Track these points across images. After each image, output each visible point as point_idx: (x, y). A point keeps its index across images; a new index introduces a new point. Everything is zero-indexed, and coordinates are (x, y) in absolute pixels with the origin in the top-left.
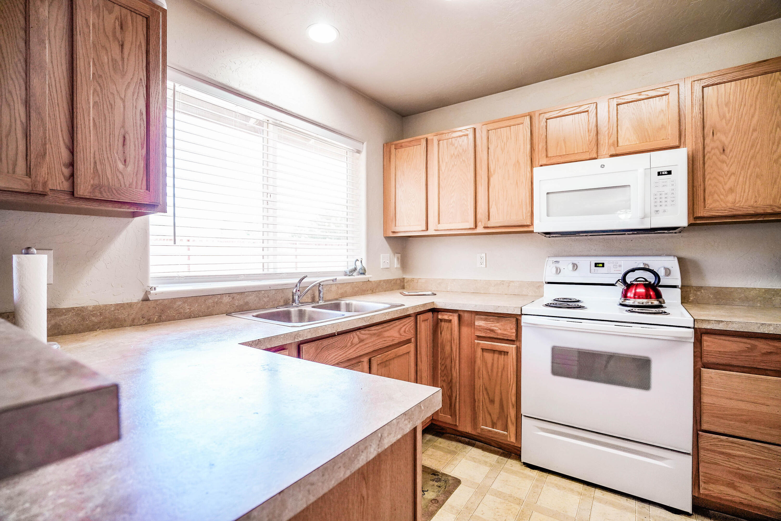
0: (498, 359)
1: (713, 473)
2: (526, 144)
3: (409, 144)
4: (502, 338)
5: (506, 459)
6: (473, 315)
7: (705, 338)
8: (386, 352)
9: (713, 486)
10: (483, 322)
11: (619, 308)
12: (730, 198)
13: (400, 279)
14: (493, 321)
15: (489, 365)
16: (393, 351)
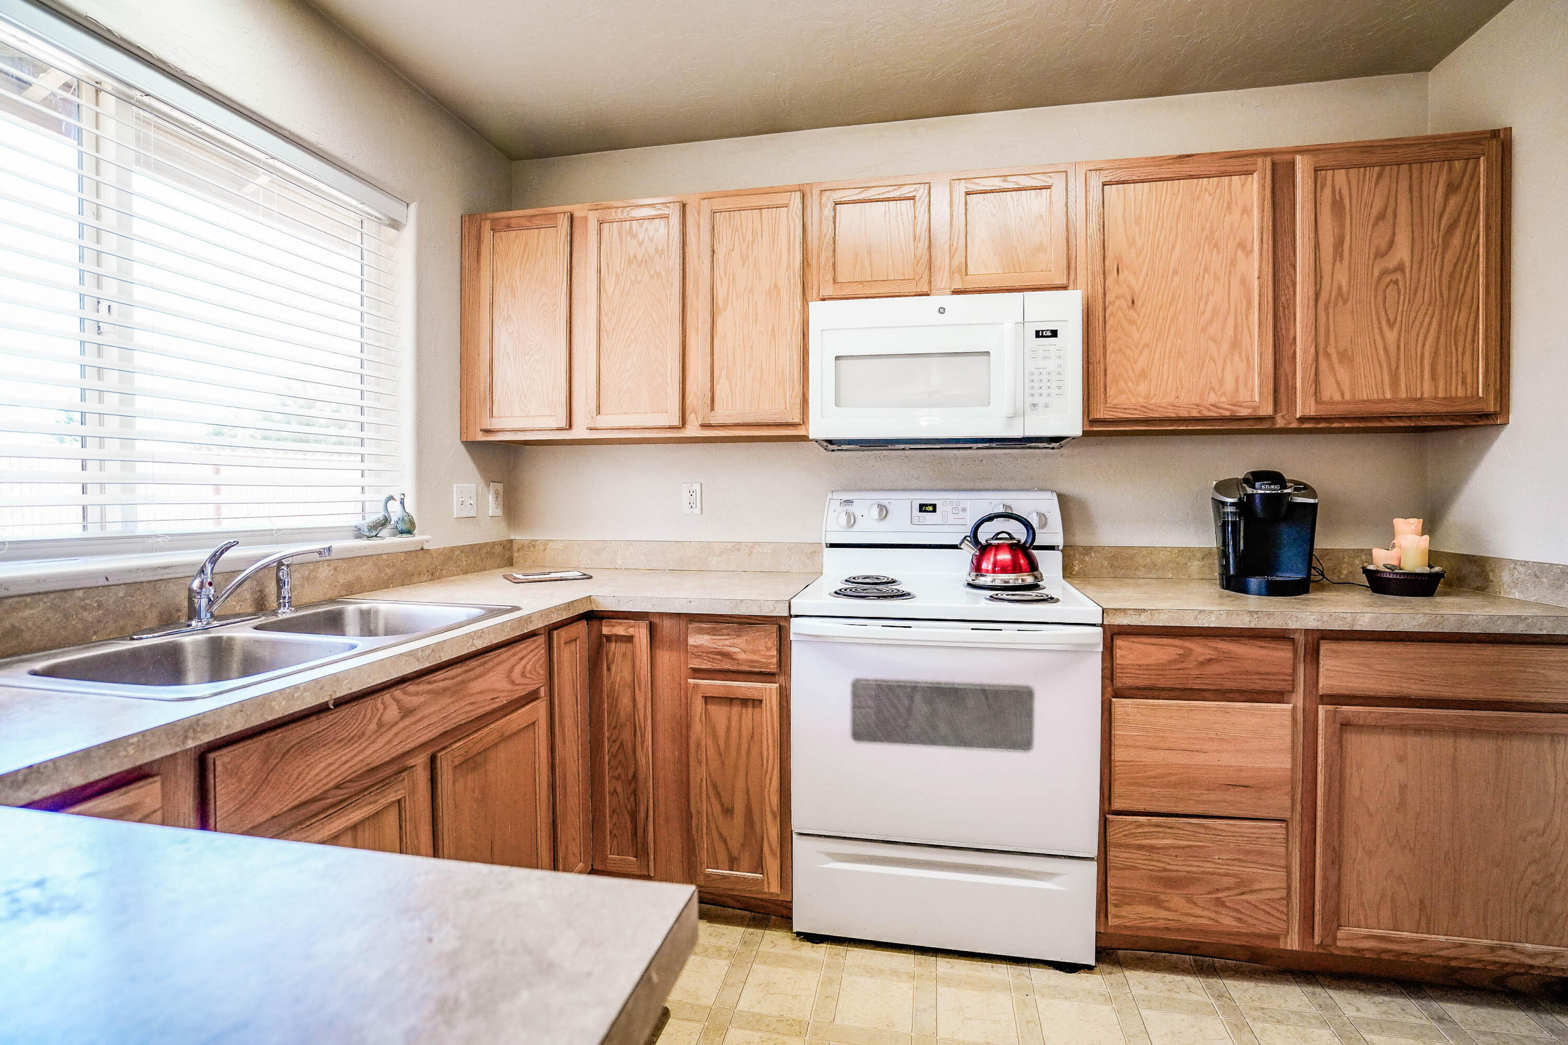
0: (740, 715)
1: (1129, 886)
2: (794, 252)
3: (528, 224)
4: (749, 669)
5: (760, 932)
6: (683, 623)
7: (1119, 642)
8: (476, 731)
9: (1128, 908)
10: (707, 637)
11: (967, 592)
12: (1142, 388)
13: (501, 543)
14: (728, 635)
15: (721, 733)
16: (493, 726)
